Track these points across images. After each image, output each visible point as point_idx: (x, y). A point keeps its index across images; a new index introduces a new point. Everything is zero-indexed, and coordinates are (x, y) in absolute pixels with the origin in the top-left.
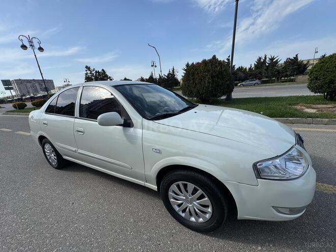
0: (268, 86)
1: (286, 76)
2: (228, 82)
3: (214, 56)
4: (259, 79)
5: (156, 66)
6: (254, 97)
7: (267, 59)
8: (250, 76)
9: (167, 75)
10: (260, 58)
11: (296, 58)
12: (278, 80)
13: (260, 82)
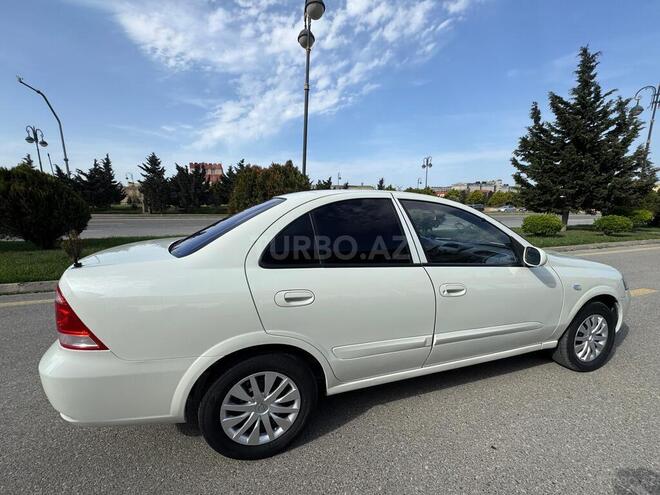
5: (44, 144)
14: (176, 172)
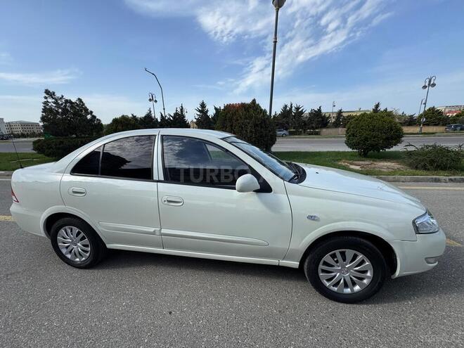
0: (296, 139)
1: (313, 128)
2: (271, 133)
3: (254, 100)
4: (286, 129)
5: (156, 101)
6: (295, 150)
7: (293, 108)
8: (277, 125)
9: (172, 115)
10: (286, 106)
11: (320, 110)
12: (304, 132)
13: (287, 133)
14: (214, 112)
